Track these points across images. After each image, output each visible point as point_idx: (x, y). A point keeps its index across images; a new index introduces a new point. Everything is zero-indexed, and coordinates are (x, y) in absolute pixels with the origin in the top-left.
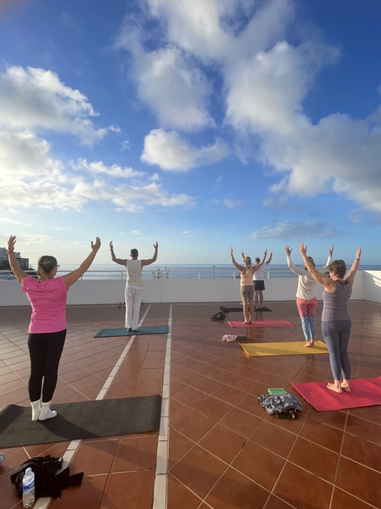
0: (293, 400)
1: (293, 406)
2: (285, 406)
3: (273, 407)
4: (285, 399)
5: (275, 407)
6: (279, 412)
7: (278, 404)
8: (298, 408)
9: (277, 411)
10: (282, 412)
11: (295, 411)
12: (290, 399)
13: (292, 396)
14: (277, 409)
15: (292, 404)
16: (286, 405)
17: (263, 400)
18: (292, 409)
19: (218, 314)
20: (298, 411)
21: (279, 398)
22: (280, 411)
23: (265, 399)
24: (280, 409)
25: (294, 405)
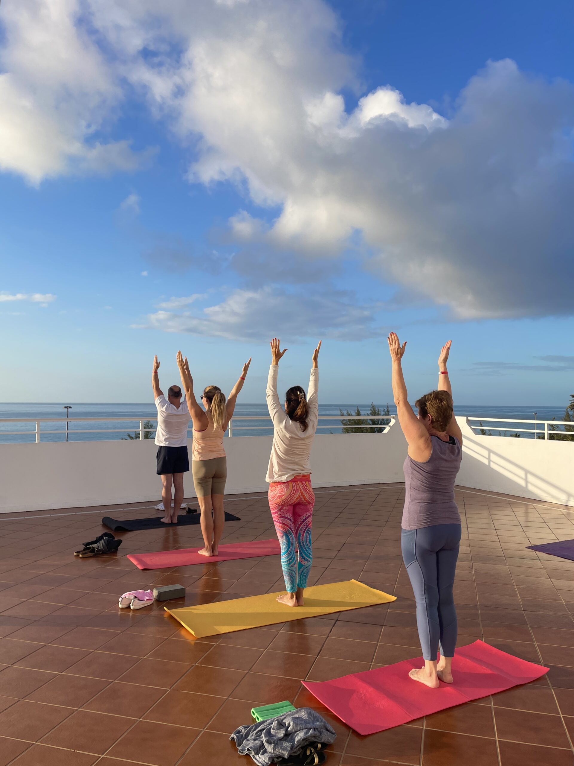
0: (313, 723)
1: (315, 737)
2: (297, 739)
3: (269, 748)
4: (296, 724)
5: (274, 749)
6: (283, 758)
7: (281, 739)
8: (326, 737)
9: (278, 757)
10: (290, 756)
11: (319, 746)
12: (306, 722)
13: (309, 714)
14: (279, 751)
15: (311, 731)
16: (300, 736)
17: (242, 738)
18: (313, 744)
19: (100, 538)
20: (324, 745)
21: (281, 725)
22: (286, 755)
23: (247, 735)
24: (285, 749)
25: (317, 732)
